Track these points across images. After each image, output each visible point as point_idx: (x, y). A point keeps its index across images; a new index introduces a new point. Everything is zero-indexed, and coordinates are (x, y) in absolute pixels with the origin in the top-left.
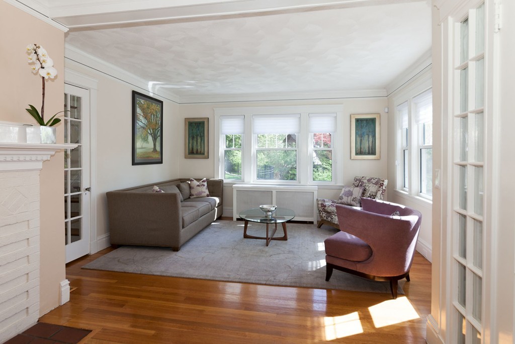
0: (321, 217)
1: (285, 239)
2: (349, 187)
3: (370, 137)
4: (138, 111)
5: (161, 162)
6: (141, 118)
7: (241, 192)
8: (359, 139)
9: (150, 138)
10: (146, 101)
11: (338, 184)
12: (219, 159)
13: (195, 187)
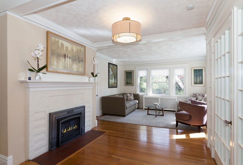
0: (178, 109)
1: (163, 115)
2: (190, 97)
3: (201, 77)
4: (110, 69)
5: (117, 87)
6: (111, 72)
7: (146, 98)
8: (195, 78)
9: (114, 79)
10: (112, 65)
11: (186, 96)
12: (137, 86)
13: (129, 96)
